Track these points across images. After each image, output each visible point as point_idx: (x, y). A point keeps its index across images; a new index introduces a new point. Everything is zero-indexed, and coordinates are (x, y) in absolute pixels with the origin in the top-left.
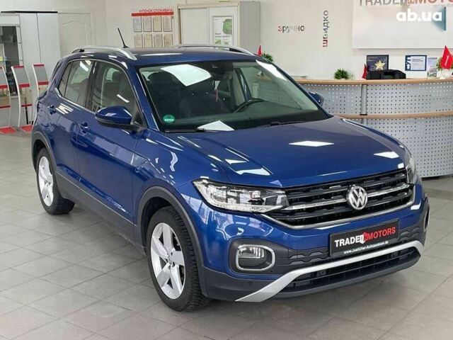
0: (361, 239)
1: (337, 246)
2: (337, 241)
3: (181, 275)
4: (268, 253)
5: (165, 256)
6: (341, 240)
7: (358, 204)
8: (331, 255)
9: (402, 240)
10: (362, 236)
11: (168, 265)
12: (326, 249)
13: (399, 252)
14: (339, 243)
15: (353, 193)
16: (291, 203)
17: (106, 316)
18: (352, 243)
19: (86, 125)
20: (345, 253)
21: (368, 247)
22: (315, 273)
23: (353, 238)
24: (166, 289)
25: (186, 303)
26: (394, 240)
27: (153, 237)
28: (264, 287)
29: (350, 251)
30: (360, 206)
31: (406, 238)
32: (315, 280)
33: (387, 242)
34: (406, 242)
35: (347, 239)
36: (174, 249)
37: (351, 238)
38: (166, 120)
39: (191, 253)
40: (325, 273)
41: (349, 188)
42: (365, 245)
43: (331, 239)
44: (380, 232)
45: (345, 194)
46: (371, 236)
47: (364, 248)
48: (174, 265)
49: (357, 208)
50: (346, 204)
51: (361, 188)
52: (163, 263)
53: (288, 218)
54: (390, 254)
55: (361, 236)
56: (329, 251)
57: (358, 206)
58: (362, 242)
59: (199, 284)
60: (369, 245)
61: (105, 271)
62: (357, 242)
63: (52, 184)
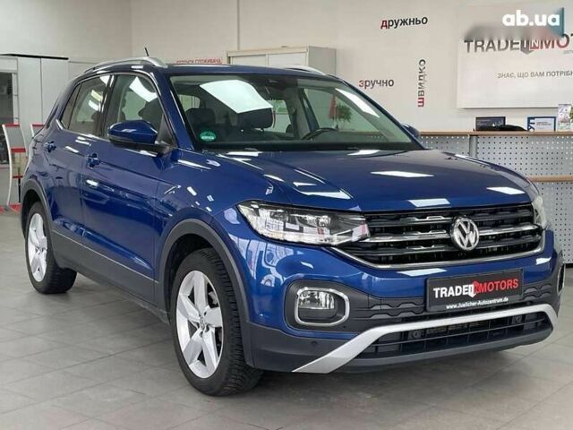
0: (469, 290)
1: (437, 296)
2: (436, 290)
3: (218, 341)
4: (339, 300)
5: (195, 318)
6: (442, 289)
7: (465, 242)
8: (428, 308)
9: (527, 299)
10: (472, 286)
11: (199, 330)
12: (420, 301)
13: (524, 316)
14: (439, 292)
15: (460, 227)
16: (373, 233)
17: (109, 400)
18: (457, 294)
19: (95, 156)
20: (448, 307)
21: (480, 303)
22: (406, 333)
23: (460, 287)
24: (195, 368)
25: (223, 380)
26: (516, 298)
27: (180, 294)
28: (334, 349)
29: (455, 306)
30: (469, 245)
31: (532, 298)
32: (405, 343)
33: (506, 299)
34: (532, 303)
35: (451, 288)
36: (208, 306)
37: (457, 287)
38: (203, 138)
39: (233, 306)
40: (419, 335)
41: (454, 221)
42: (475, 299)
43: (428, 285)
44: (497, 283)
45: (448, 227)
46: (485, 288)
47: (474, 304)
48: (208, 329)
49: (465, 248)
50: (450, 242)
51: (470, 221)
52: (192, 329)
53: (369, 253)
54: (511, 318)
55: (470, 286)
56: (425, 302)
57: (466, 245)
58: (472, 294)
59: (242, 351)
60: (482, 299)
61: (112, 352)
62: (464, 294)
63: (45, 252)
